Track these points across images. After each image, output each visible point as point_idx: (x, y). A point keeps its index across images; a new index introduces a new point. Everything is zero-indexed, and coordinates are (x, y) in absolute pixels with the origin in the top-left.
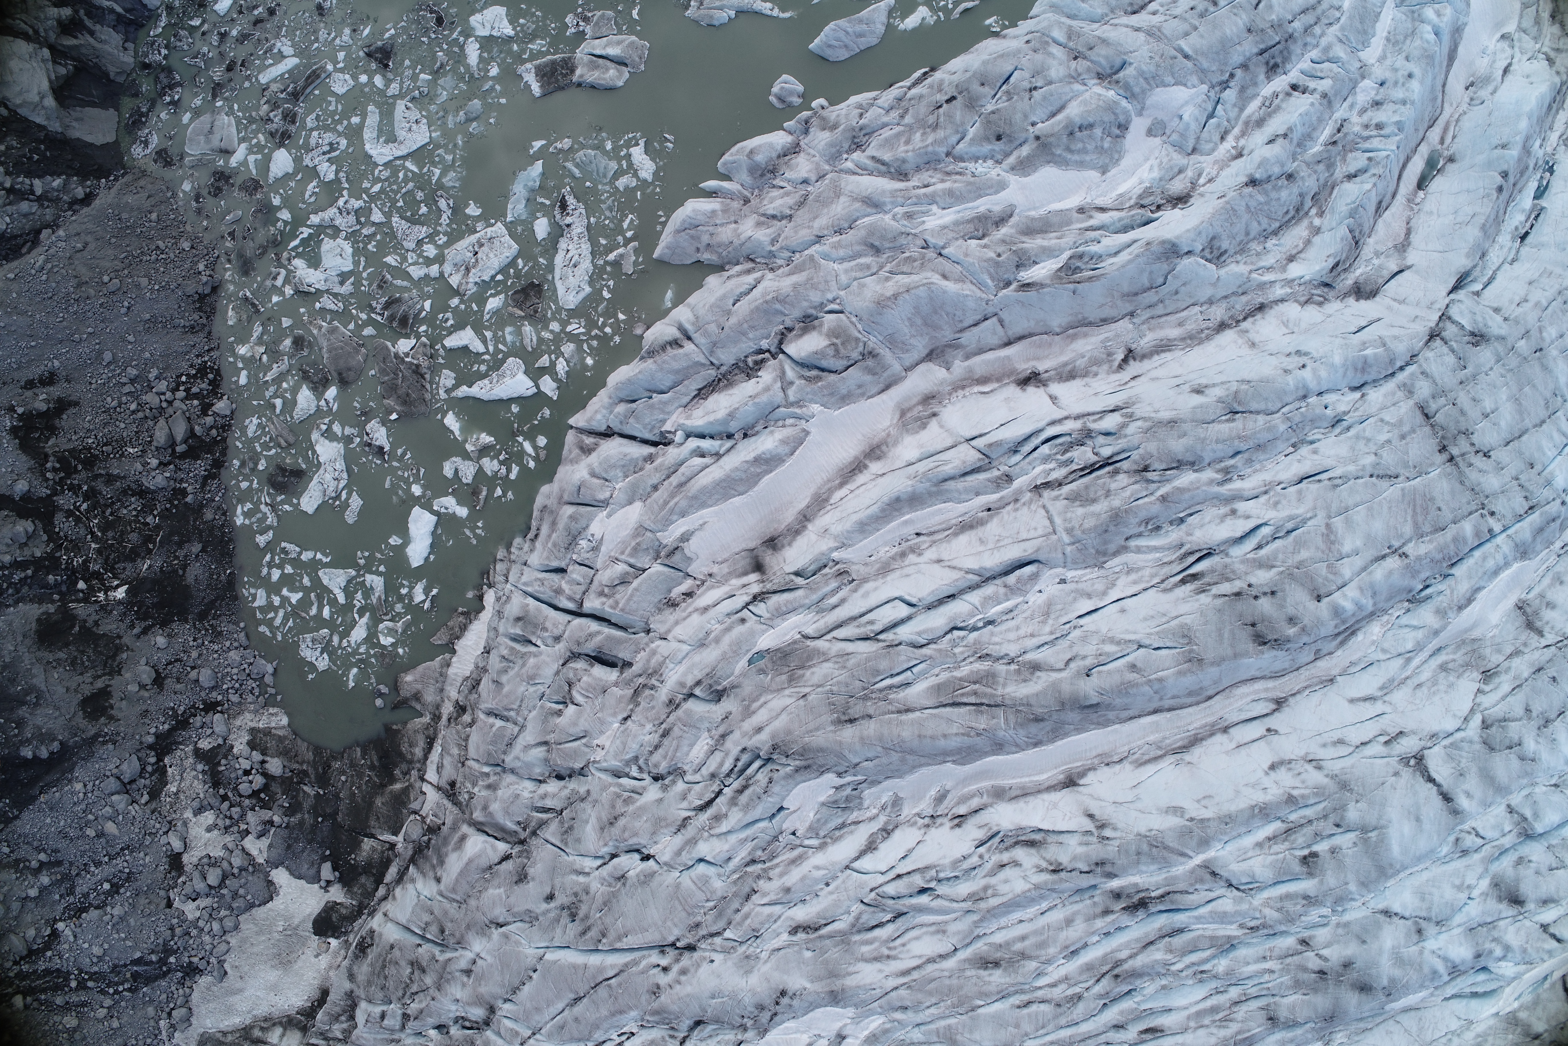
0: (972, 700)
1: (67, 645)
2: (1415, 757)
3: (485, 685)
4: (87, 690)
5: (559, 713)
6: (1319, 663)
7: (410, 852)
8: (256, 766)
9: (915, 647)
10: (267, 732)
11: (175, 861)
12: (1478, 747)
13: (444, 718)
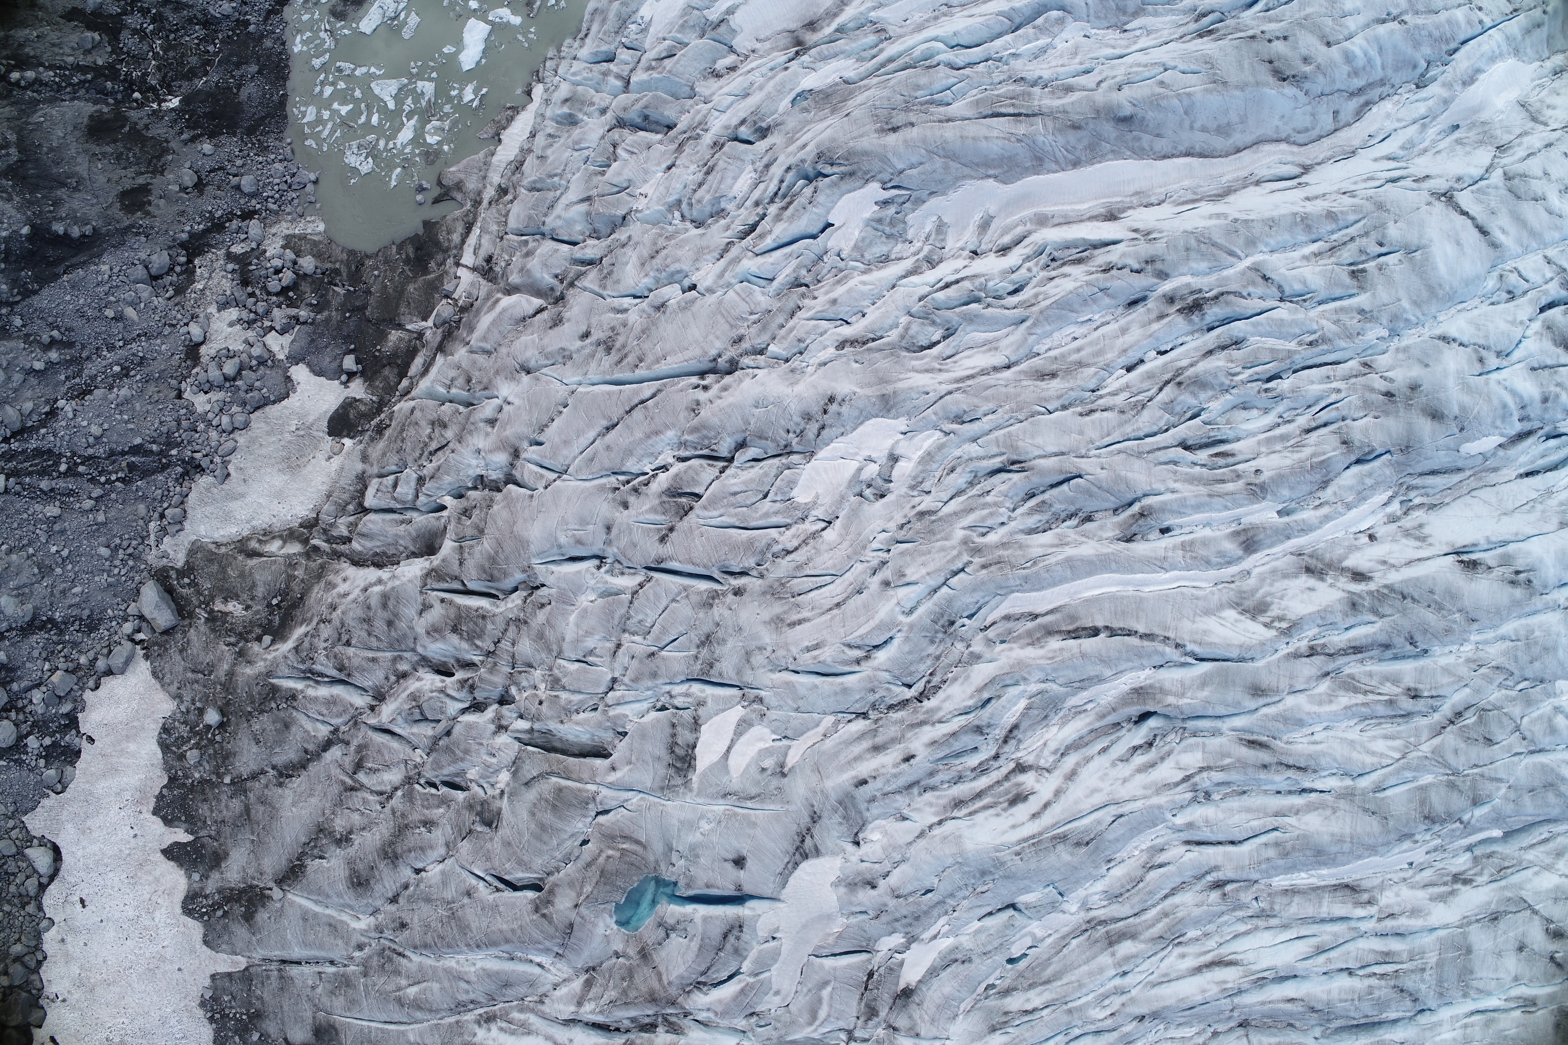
0: (1011, 110)
1: (115, 141)
2: (1444, 195)
3: (530, 161)
4: (128, 184)
5: (603, 173)
6: (1338, 134)
7: (439, 339)
8: (289, 264)
9: (953, 68)
10: (303, 237)
11: (192, 351)
12: (1504, 192)
13: (485, 203)
